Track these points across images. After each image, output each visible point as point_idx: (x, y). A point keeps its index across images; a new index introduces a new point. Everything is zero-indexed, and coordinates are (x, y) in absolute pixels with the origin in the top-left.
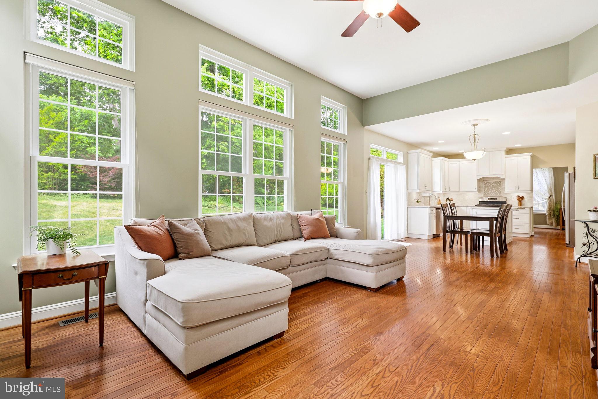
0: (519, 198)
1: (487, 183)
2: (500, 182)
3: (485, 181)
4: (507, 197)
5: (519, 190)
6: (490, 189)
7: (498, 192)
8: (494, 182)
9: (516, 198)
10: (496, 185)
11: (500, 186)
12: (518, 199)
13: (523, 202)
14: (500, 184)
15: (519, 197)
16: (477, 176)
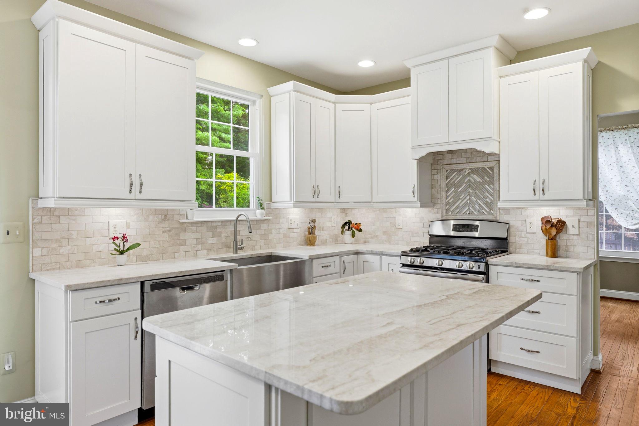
0: (548, 226)
1: (453, 171)
2: (491, 169)
3: (447, 167)
4: (511, 223)
5: (546, 197)
6: (462, 192)
7: (486, 204)
8: (474, 171)
9: (538, 225)
10: (478, 179)
11: (491, 183)
12: (545, 232)
13: (562, 239)
14: (491, 177)
15: (548, 221)
16: (414, 147)
